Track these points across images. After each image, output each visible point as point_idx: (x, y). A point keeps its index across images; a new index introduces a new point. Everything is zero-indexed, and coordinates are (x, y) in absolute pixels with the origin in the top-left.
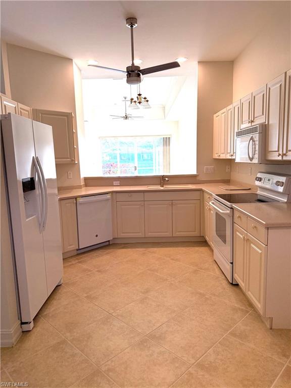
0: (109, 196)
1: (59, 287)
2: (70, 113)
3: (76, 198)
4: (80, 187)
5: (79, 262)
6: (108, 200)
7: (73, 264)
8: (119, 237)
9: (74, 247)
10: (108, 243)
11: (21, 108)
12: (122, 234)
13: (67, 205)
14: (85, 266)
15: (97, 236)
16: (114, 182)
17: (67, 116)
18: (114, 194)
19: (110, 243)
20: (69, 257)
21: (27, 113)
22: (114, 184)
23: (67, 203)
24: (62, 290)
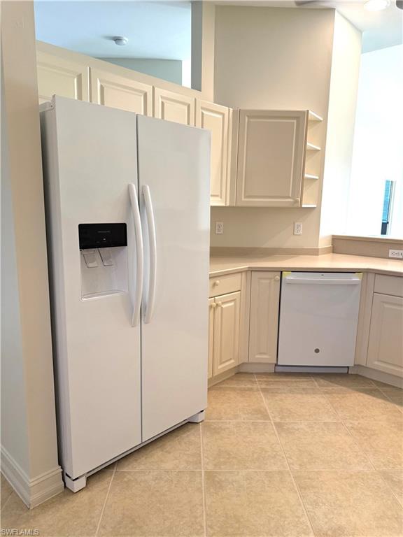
0: (356, 278)
1: (190, 426)
2: (303, 112)
3: (281, 272)
4: (315, 252)
5: (264, 390)
6: (354, 285)
7: (251, 390)
8: (369, 365)
9: (269, 358)
10: (345, 371)
11: (202, 108)
12: (376, 363)
13: (263, 281)
14: (265, 402)
15: (317, 351)
16: (391, 251)
17: (297, 118)
18: (371, 276)
19: (350, 372)
20: (257, 374)
21: (221, 117)
22: (390, 256)
23: (261, 278)
24: (190, 436)
